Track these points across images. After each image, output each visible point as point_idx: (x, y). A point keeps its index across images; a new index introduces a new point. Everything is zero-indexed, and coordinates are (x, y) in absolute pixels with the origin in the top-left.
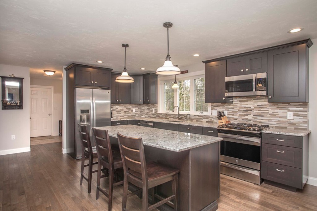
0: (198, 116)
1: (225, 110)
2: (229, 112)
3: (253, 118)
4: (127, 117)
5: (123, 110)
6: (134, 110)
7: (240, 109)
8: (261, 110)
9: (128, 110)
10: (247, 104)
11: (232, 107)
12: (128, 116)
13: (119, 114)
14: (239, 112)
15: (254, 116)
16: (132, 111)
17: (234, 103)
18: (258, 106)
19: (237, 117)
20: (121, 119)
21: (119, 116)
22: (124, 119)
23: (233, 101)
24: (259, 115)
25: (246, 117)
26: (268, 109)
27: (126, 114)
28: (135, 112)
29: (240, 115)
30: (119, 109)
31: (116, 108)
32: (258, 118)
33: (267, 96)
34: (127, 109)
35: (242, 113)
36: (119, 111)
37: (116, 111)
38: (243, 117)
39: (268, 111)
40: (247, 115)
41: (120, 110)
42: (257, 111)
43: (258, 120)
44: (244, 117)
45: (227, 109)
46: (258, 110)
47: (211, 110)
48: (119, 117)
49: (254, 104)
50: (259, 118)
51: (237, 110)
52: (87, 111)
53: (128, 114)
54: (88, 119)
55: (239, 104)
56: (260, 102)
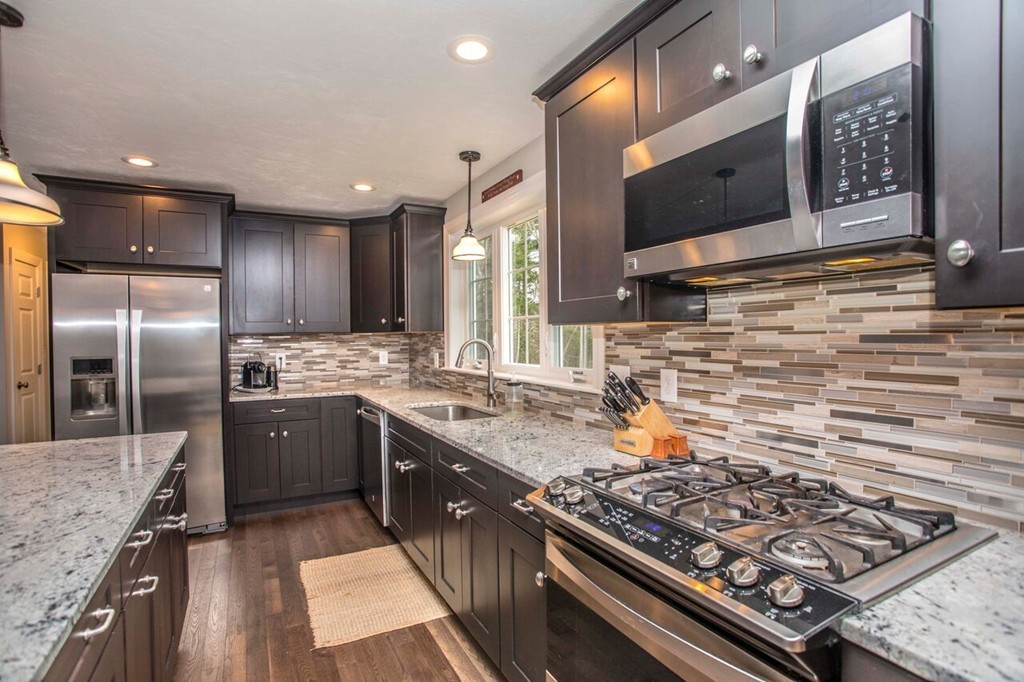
0: (558, 391)
1: (663, 363)
2: (687, 381)
3: (829, 428)
4: (350, 384)
5: (332, 356)
6: (384, 356)
7: (746, 363)
8: (894, 369)
9: (355, 355)
10: (787, 330)
11: (702, 345)
12: (357, 379)
13: (319, 373)
14: (738, 378)
15: (834, 414)
16: (376, 359)
17: (715, 324)
18: (864, 339)
19: (730, 412)
20: (324, 389)
21: (314, 378)
22: (338, 388)
23: (705, 312)
24: (872, 411)
25: (782, 418)
26: (959, 364)
27: (348, 372)
28: (386, 362)
29: (743, 399)
30: (316, 352)
31: (304, 350)
32: (865, 435)
33: (926, 241)
34: (352, 353)
35: (760, 387)
36: (318, 360)
37: (303, 360)
38: (762, 417)
39: (953, 381)
40: (788, 406)
41: (322, 356)
42: (856, 375)
43: (863, 451)
44: (770, 419)
45: (675, 358)
46: (870, 376)
47: (607, 361)
48: (318, 384)
49: (839, 326)
50: (869, 430)
51: (729, 368)
52: (104, 365)
53: (358, 373)
54: (111, 397)
55: (740, 329)
56: (886, 309)
